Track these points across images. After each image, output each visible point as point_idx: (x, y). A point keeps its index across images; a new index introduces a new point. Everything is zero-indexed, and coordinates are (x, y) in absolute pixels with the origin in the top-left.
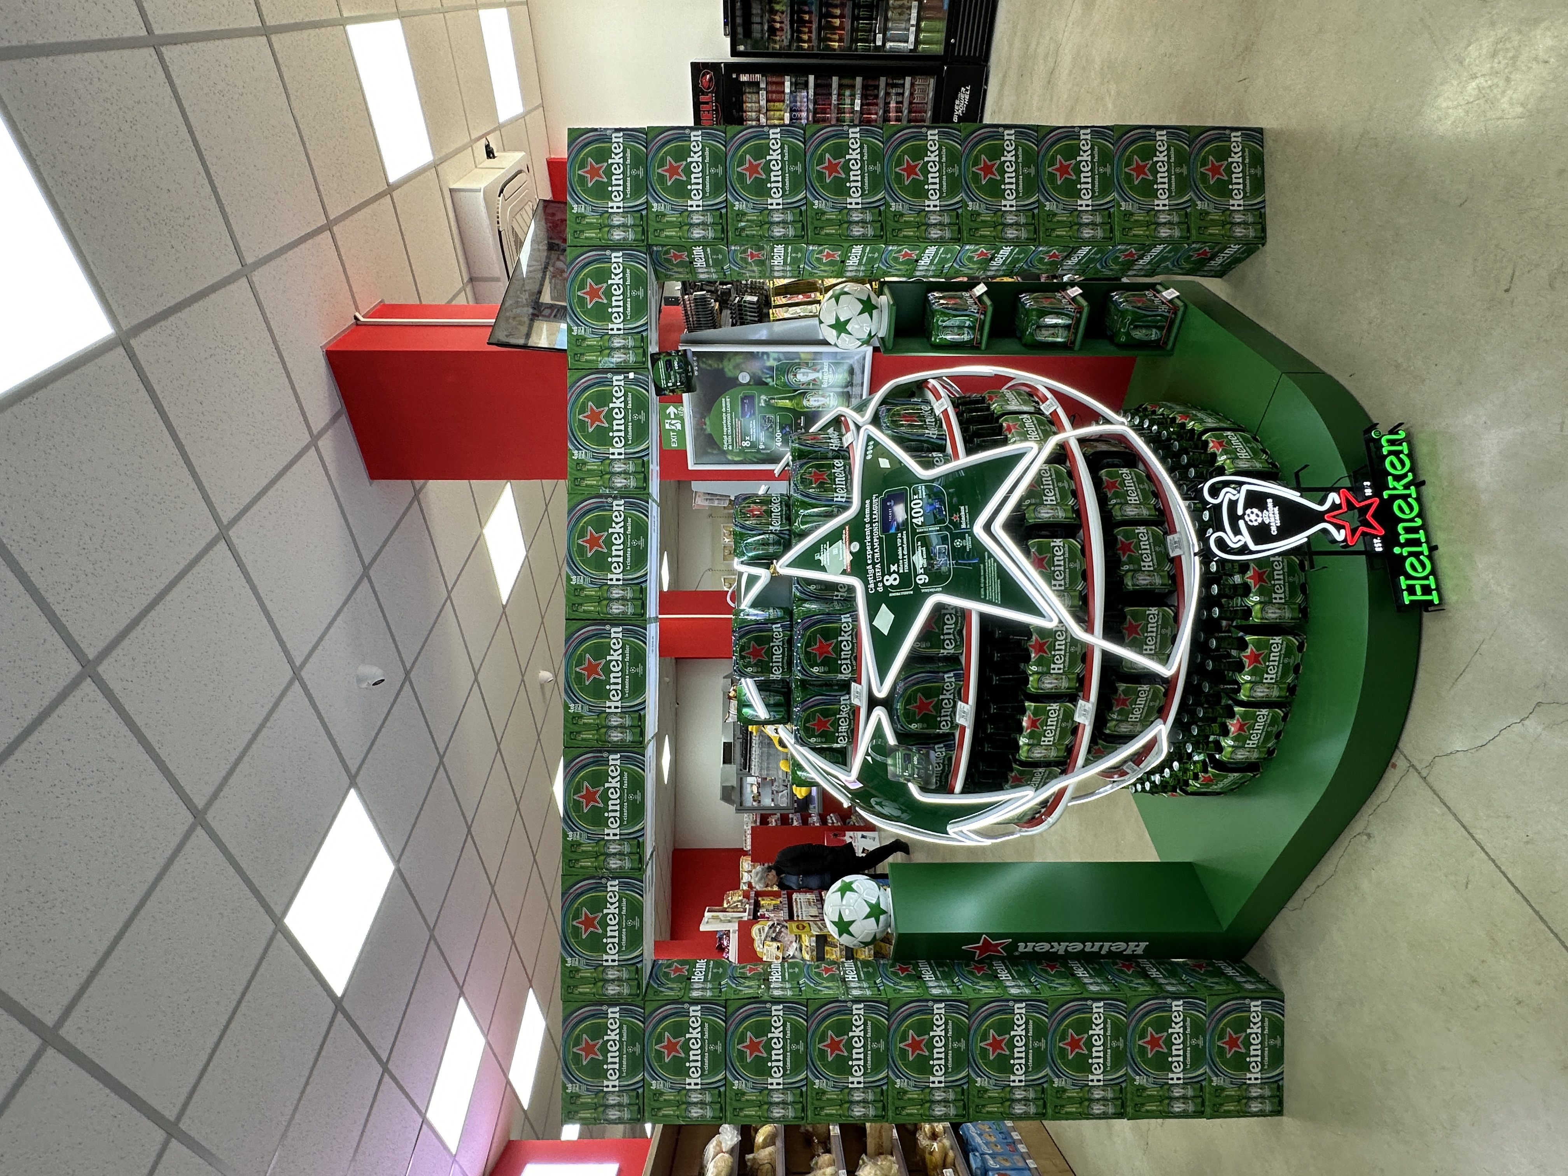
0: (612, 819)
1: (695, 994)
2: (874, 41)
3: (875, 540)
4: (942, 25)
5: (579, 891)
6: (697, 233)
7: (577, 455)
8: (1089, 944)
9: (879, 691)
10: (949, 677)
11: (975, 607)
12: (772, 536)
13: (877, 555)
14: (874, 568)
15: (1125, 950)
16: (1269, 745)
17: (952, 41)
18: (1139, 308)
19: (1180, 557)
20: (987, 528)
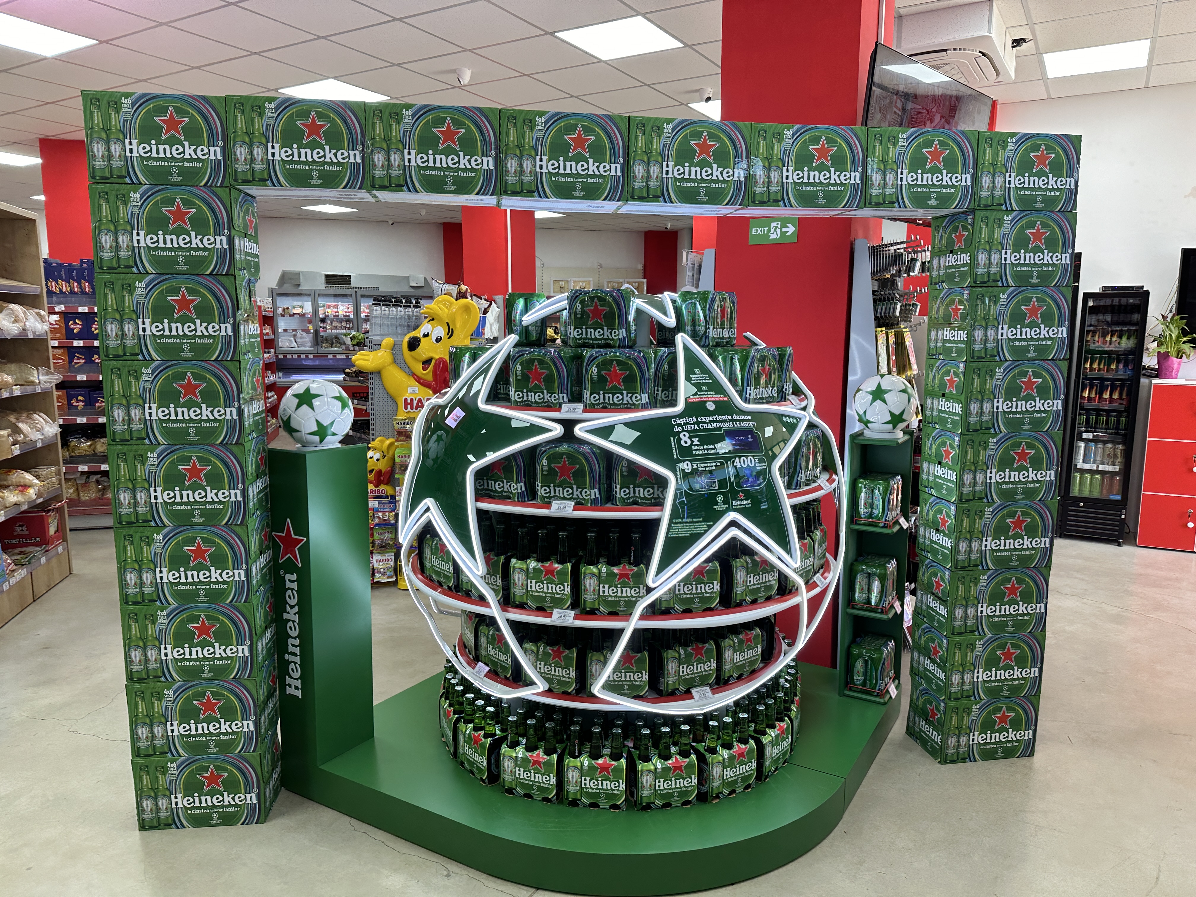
0: (426, 158)
1: (237, 241)
2: (1086, 431)
3: (718, 424)
4: (1096, 494)
5: (349, 120)
6: (982, 258)
7: (788, 133)
8: (297, 642)
9: (580, 429)
10: (595, 493)
11: (666, 515)
12: (703, 328)
13: (705, 426)
14: (694, 423)
15: (290, 677)
16: (518, 789)
17: (1082, 504)
18: (883, 664)
19: (692, 698)
20: (733, 524)
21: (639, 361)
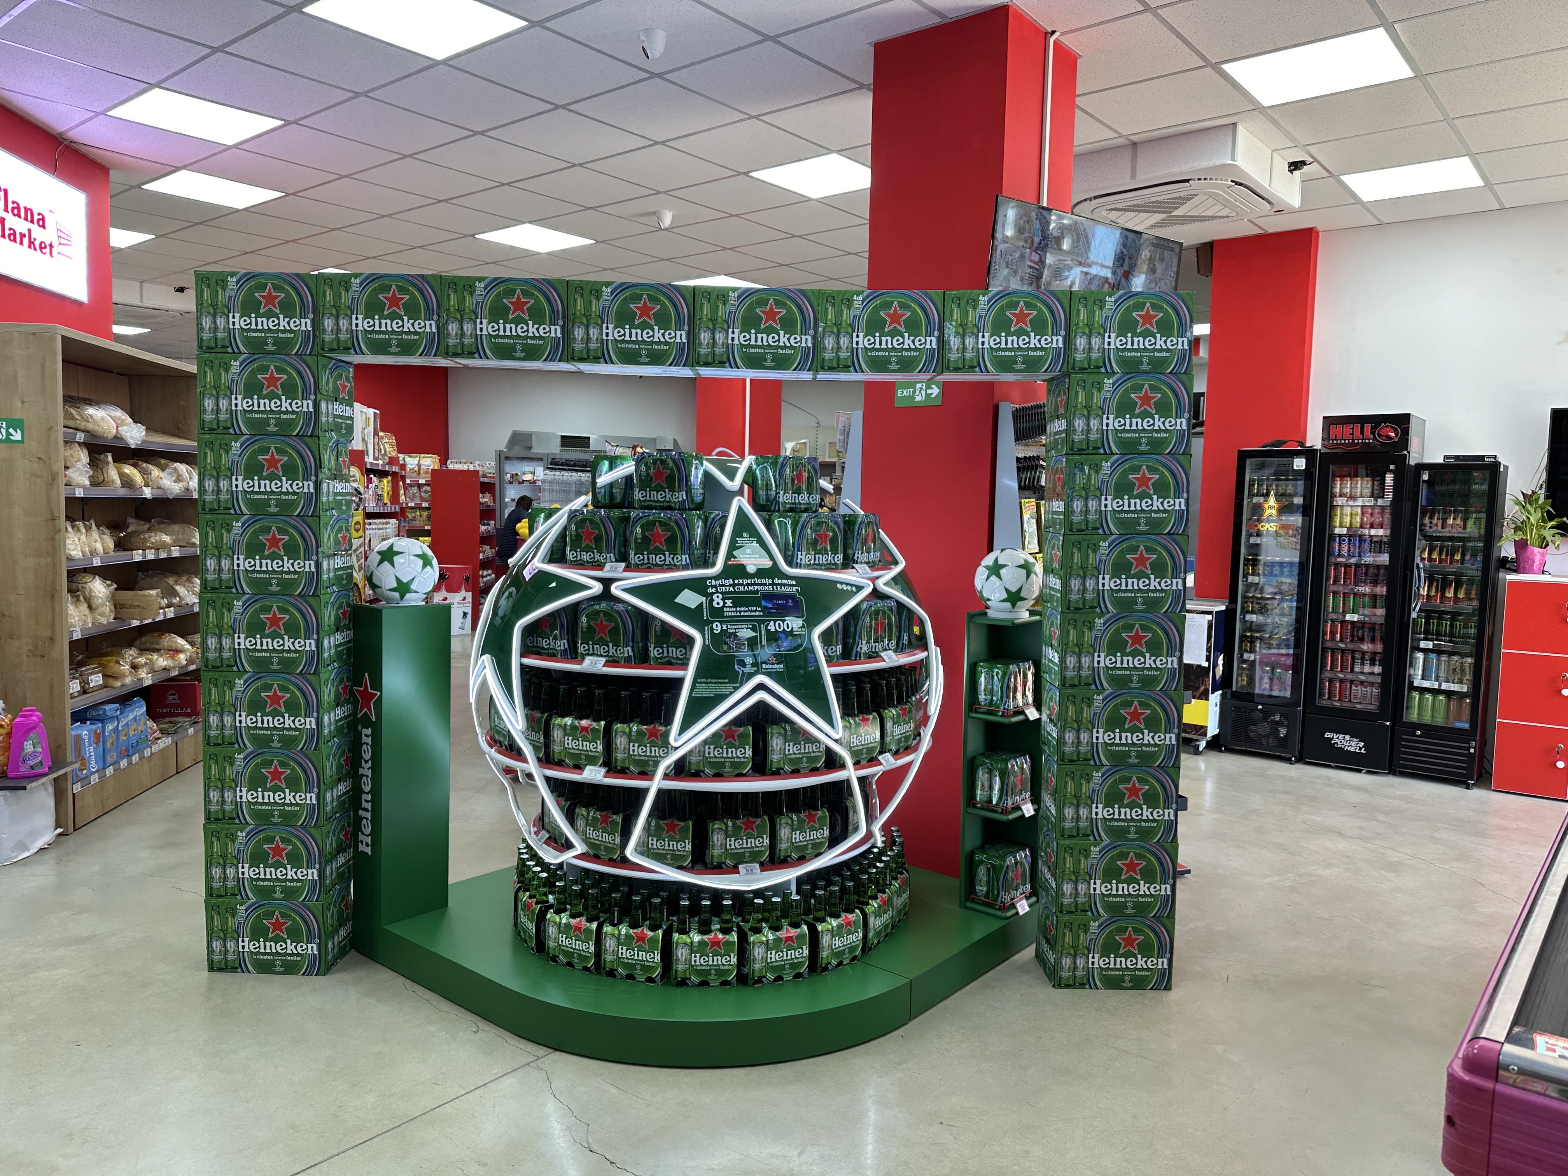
0: (496, 327)
1: (323, 405)
2: (1425, 639)
3: (756, 587)
4: (1440, 721)
5: (426, 294)
7: (858, 299)
8: (369, 797)
9: (616, 588)
10: (628, 651)
11: (689, 675)
12: (774, 493)
13: (741, 589)
14: (730, 585)
15: (363, 834)
16: (561, 957)
17: (1419, 732)
18: (1006, 873)
19: (738, 873)
20: (761, 687)
21: (680, 522)
